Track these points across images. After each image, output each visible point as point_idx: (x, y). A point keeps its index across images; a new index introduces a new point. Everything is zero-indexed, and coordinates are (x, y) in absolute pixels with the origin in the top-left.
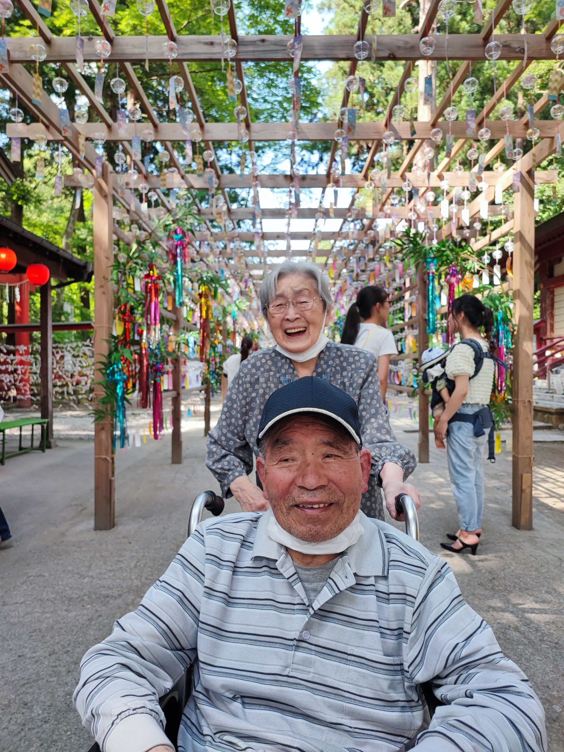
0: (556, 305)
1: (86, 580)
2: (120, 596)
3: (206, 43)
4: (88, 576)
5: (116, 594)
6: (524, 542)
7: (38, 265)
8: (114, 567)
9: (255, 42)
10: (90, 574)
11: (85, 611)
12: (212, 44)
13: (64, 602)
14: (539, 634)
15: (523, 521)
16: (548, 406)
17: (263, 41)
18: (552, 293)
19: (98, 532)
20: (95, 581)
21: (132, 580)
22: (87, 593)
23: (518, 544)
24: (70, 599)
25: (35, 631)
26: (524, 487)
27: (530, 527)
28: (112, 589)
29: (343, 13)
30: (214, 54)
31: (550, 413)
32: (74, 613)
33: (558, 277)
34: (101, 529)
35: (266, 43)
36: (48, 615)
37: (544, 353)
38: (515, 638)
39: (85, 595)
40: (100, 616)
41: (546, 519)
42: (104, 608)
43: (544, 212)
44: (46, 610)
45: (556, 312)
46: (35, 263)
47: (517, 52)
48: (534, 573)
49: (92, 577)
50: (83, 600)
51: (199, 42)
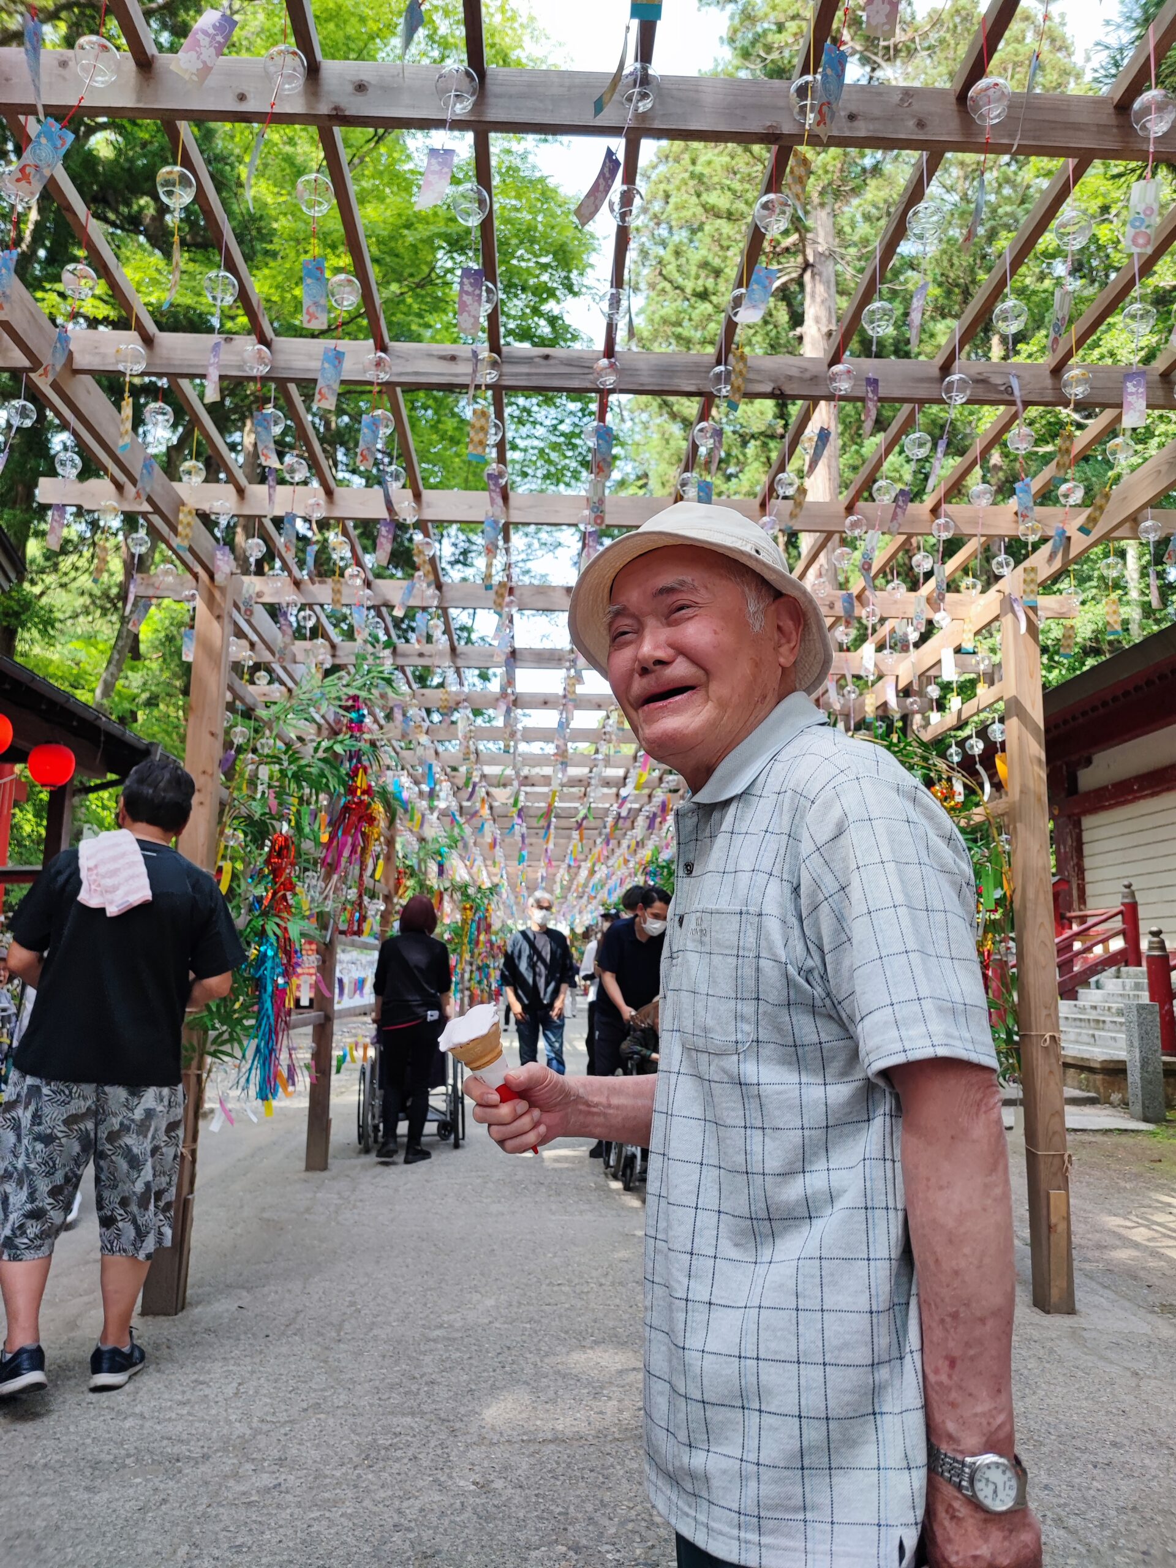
0: (1087, 850)
1: (128, 1424)
2: (206, 1457)
3: (443, 358)
4: (134, 1414)
5: (197, 1453)
6: (1059, 1338)
7: (53, 746)
8: (187, 1396)
9: (531, 358)
10: (138, 1410)
11: (131, 1491)
12: (453, 358)
13: (80, 1471)
14: (1108, 1533)
15: (1055, 1294)
16: (1086, 1056)
17: (547, 357)
18: (1078, 824)
19: (149, 1318)
20: (148, 1424)
21: (228, 1422)
22: (133, 1451)
23: (1049, 1344)
24: (96, 1465)
25: (18, 1535)
26: (1054, 1220)
27: (1069, 1308)
28: (188, 1443)
29: (661, 298)
30: (456, 375)
31: (1091, 1070)
32: (106, 1495)
33: (1087, 794)
34: (155, 1314)
35: (551, 362)
36: (48, 1500)
37: (1071, 945)
38: (1059, 1542)
39: (129, 1456)
40: (164, 1501)
41: (1101, 1291)
42: (171, 1483)
43: (1050, 669)
44: (42, 1489)
45: (1087, 863)
46: (48, 742)
47: (1001, 392)
48: (1085, 1404)
49: (142, 1416)
50: (124, 1466)
51: (430, 355)
